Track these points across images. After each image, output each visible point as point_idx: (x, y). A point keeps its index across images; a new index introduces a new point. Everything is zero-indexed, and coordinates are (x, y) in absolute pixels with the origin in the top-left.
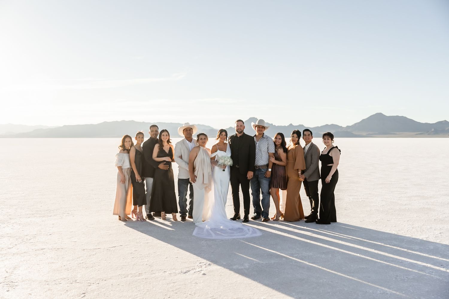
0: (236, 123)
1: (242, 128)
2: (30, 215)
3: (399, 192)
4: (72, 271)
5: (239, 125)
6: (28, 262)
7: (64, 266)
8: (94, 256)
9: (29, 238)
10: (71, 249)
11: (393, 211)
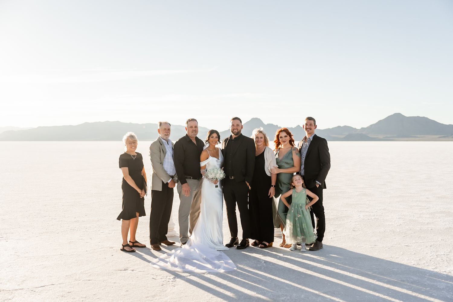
1: (239, 128)
5: (236, 125)
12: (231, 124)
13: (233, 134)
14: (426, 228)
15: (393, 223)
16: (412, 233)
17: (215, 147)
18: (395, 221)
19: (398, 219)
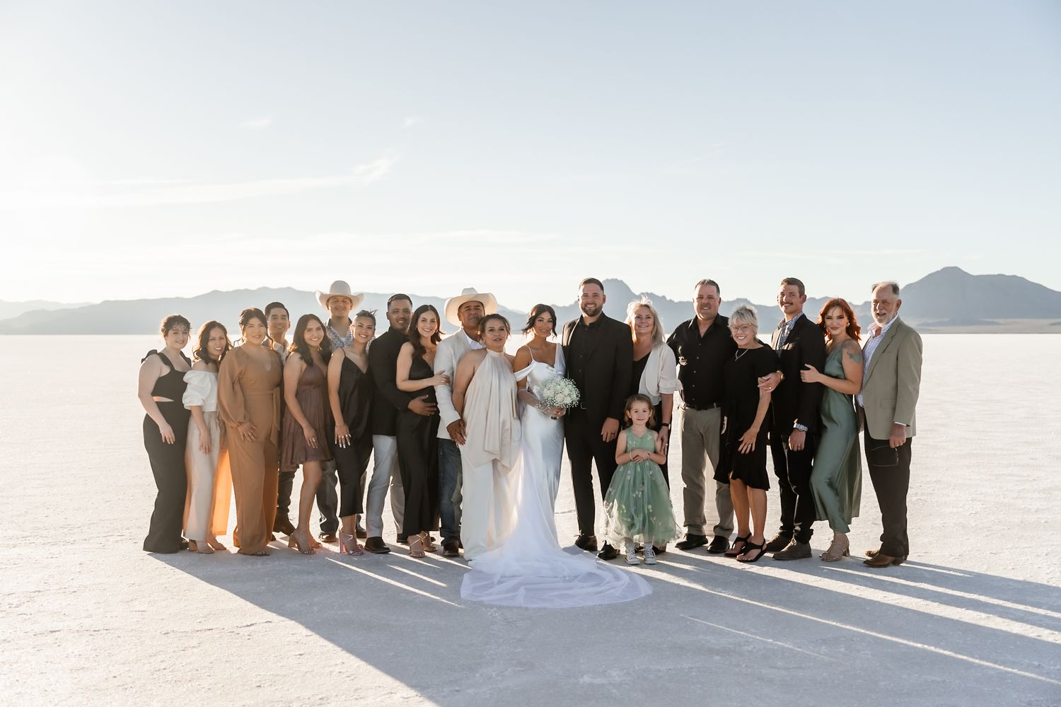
0: (582, 287)
1: (598, 302)
2: (18, 539)
3: (1018, 479)
4: (136, 692)
5: (590, 294)
6: (15, 666)
7: (115, 677)
8: (195, 650)
9: (15, 602)
10: (132, 631)
11: (1006, 528)
12: (581, 294)
13: (585, 315)
14: (1033, 520)
15: (961, 509)
16: (1003, 529)
17: (547, 340)
18: (964, 505)
19: (971, 502)
